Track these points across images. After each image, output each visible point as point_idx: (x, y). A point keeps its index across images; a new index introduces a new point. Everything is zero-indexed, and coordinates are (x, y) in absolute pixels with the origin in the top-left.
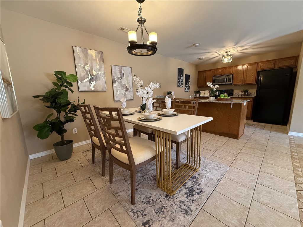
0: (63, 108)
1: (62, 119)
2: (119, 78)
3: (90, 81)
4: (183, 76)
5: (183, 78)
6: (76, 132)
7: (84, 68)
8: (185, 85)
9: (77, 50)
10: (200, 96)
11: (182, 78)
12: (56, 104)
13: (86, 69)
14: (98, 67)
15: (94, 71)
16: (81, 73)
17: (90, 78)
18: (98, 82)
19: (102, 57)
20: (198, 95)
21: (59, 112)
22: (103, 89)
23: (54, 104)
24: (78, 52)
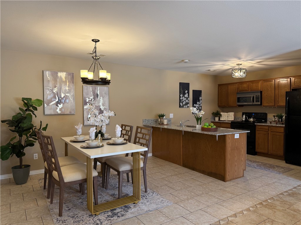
0: (25, 132)
1: (23, 143)
2: (92, 99)
3: (57, 103)
4: (188, 93)
5: (189, 95)
6: (37, 158)
7: (52, 90)
8: (193, 105)
9: (47, 74)
10: (221, 120)
11: (186, 96)
12: (19, 128)
13: (54, 92)
14: (67, 88)
15: (63, 93)
16: (48, 95)
17: (57, 100)
18: (65, 104)
19: (72, 79)
20: (217, 119)
21: (21, 136)
22: (70, 112)
23: (17, 128)
24: (47, 75)
